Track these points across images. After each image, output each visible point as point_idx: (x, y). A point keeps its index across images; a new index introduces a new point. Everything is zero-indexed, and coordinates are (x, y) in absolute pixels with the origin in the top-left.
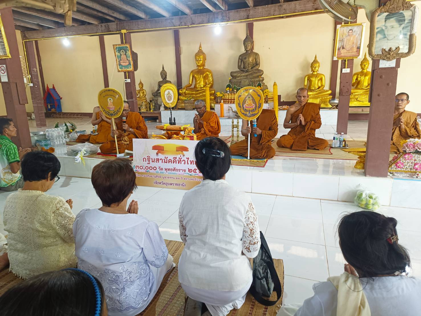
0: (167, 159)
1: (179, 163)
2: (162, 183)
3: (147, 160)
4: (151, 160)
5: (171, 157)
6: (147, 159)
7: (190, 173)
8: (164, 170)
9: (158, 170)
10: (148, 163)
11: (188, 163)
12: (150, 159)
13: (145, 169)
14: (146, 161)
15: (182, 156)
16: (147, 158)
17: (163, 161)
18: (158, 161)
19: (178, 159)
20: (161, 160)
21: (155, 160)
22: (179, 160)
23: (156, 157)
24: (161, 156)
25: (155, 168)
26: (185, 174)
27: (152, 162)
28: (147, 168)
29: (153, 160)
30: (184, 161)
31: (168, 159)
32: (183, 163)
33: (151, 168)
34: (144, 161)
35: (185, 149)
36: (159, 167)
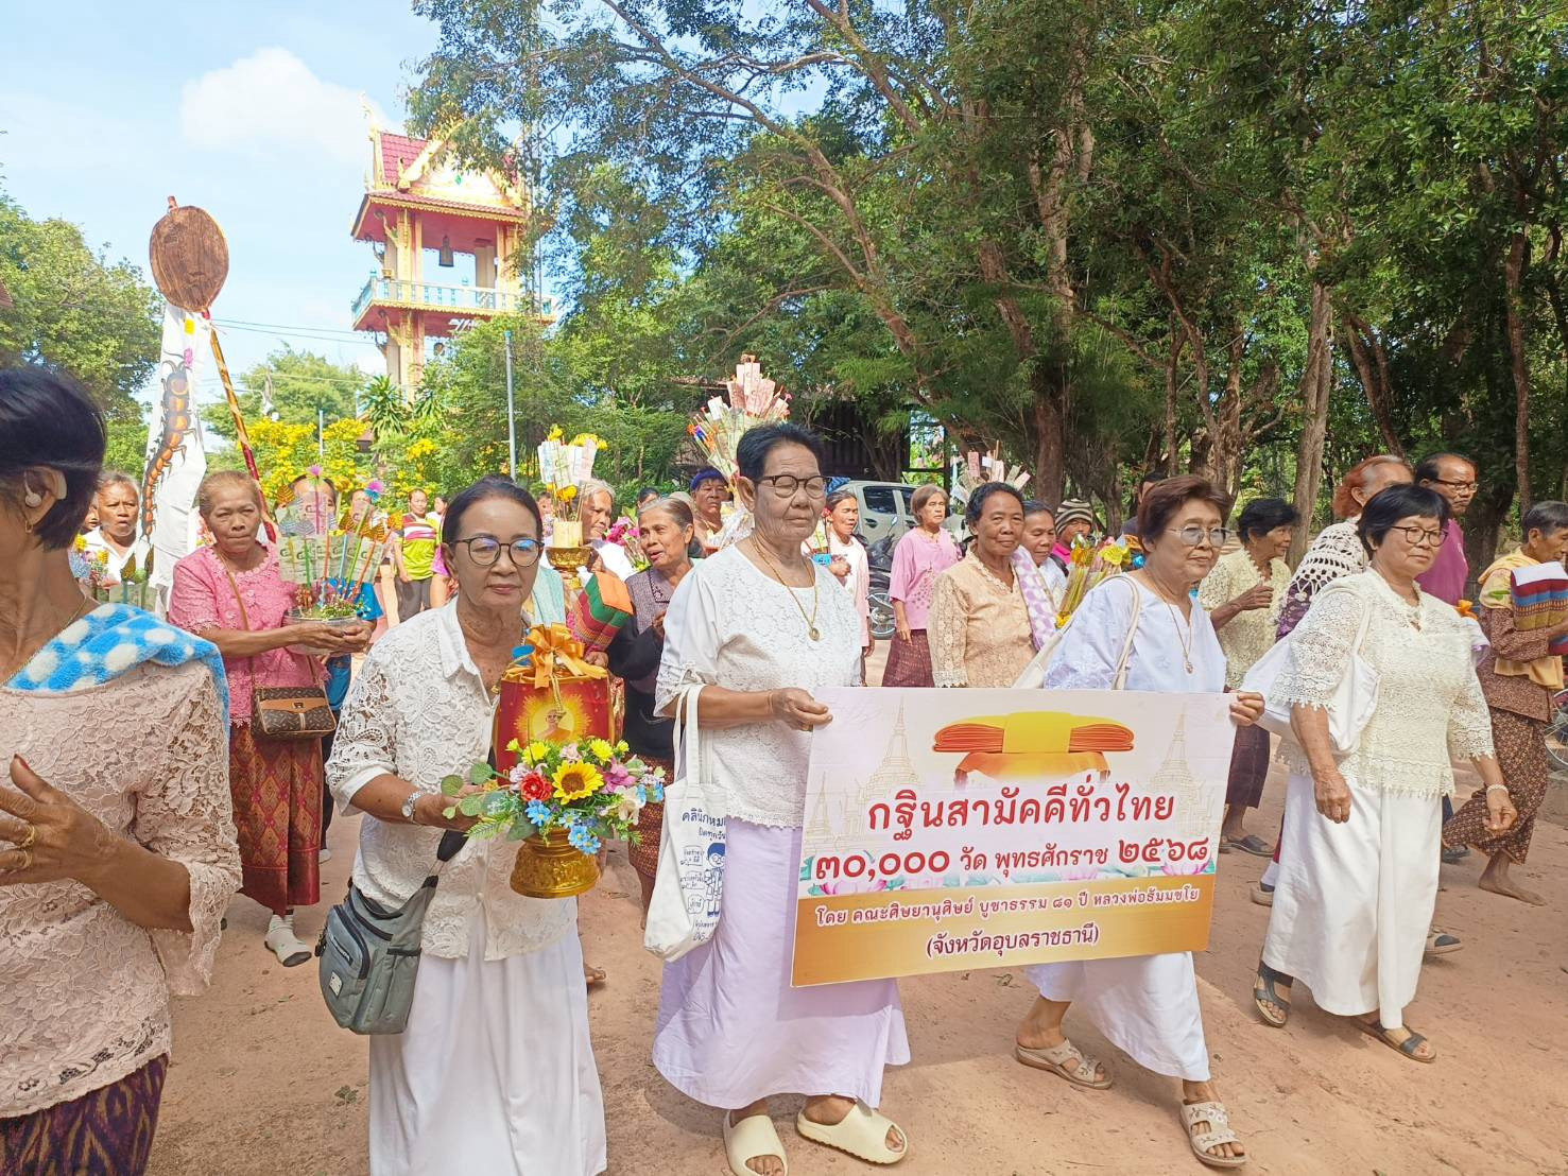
0: (1013, 803)
1: (1075, 818)
2: (972, 944)
3: (894, 815)
4: (919, 815)
5: (1035, 788)
6: (898, 809)
7: (1127, 867)
8: (992, 862)
9: (957, 866)
10: (899, 837)
11: (1121, 815)
12: (913, 807)
13: (879, 875)
14: (886, 825)
15: (1096, 775)
16: (893, 804)
17: (993, 812)
18: (959, 817)
19: (1072, 793)
20: (981, 808)
21: (946, 812)
22: (1080, 799)
23: (952, 794)
24: (982, 786)
25: (939, 862)
26: (1101, 876)
27: (927, 823)
28: (890, 864)
29: (933, 814)
30: (1102, 805)
31: (1020, 800)
32: (1096, 813)
33: (915, 863)
34: (873, 826)
35: (1116, 738)
36: (966, 852)
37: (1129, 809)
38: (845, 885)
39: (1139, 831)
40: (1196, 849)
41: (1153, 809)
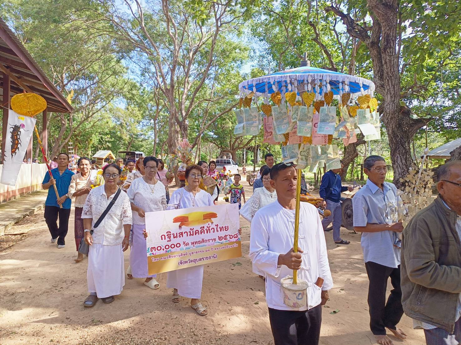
1: (207, 233)
2: (188, 262)
3: (166, 237)
4: (172, 236)
5: (197, 227)
6: (167, 235)
7: (221, 241)
8: (190, 244)
9: (182, 246)
10: (168, 241)
11: (217, 231)
13: (165, 250)
14: (165, 239)
15: (210, 224)
17: (189, 234)
18: (181, 236)
19: (206, 228)
20: (186, 233)
21: (178, 235)
22: (208, 229)
23: (179, 231)
24: (185, 228)
25: (178, 245)
26: (215, 244)
27: (174, 238)
28: (167, 247)
29: (175, 236)
30: (213, 229)
31: (194, 231)
32: (212, 231)
33: (173, 246)
34: (162, 239)
35: (214, 215)
36: (184, 243)
37: (219, 229)
38: (157, 253)
39: (223, 234)
40: (235, 236)
41: (224, 229)
